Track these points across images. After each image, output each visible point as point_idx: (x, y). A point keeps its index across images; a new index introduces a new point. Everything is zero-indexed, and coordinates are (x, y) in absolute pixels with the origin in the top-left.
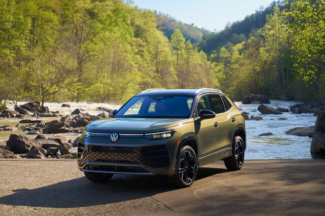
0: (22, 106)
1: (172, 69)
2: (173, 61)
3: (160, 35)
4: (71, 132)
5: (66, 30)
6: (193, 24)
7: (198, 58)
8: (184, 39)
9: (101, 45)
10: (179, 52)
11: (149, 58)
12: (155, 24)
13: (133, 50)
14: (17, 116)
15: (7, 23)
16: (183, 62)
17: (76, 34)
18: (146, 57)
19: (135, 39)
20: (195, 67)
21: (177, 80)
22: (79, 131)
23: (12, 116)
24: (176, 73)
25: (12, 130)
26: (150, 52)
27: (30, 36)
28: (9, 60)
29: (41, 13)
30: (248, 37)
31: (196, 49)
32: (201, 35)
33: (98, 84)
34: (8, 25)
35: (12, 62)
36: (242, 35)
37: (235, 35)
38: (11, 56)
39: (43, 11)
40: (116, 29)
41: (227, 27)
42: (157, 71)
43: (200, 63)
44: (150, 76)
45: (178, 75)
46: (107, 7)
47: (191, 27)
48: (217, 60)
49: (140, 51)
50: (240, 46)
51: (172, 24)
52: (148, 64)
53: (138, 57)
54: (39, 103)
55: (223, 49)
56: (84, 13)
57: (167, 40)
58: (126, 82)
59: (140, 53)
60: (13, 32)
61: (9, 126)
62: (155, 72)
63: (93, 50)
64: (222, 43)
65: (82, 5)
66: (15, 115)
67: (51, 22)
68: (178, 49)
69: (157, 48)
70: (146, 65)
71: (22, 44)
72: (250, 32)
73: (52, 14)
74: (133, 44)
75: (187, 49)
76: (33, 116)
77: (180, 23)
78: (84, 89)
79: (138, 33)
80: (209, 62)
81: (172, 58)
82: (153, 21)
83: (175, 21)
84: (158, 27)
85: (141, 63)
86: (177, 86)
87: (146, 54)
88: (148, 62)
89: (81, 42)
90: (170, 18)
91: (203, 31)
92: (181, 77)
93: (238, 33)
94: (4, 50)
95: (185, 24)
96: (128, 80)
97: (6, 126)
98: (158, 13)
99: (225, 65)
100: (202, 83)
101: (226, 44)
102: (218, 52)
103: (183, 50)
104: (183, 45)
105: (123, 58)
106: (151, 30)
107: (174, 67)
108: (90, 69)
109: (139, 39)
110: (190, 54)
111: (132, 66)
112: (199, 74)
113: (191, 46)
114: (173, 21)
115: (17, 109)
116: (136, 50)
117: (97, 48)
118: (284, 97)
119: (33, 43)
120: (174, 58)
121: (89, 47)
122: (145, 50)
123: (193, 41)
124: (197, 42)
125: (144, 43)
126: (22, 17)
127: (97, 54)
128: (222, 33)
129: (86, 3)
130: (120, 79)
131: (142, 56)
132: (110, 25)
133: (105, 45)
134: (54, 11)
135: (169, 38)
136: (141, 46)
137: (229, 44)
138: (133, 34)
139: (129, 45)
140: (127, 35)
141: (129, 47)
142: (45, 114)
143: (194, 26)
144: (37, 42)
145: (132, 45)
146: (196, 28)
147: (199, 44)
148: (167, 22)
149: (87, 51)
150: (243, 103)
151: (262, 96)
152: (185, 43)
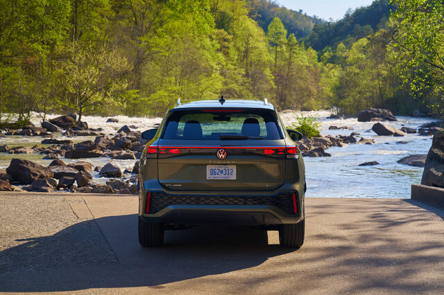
0: (51, 121)
1: (268, 72)
2: (269, 61)
3: (251, 25)
4: (104, 156)
5: (122, 18)
6: (301, 11)
7: (305, 57)
8: (285, 32)
9: (167, 38)
10: (279, 49)
11: (236, 57)
12: (246, 11)
13: (213, 46)
14: (43, 135)
15: (38, 8)
16: (283, 63)
17: (136, 23)
18: (232, 56)
19: (216, 31)
20: (300, 69)
21: (275, 87)
22: (116, 155)
23: (35, 135)
24: (273, 77)
25: (25, 152)
26: (238, 49)
27: (69, 26)
28: (41, 59)
30: (376, 29)
31: (303, 44)
32: (312, 25)
33: (162, 93)
34: (40, 11)
35: (45, 61)
36: (368, 27)
37: (358, 26)
38: (43, 51)
40: (189, 17)
41: (347, 15)
42: (247, 75)
43: (307, 64)
44: (237, 82)
45: (276, 82)
47: (298, 14)
48: (333, 60)
49: (224, 47)
50: (364, 41)
51: (272, 10)
52: (235, 65)
53: (220, 55)
54: (75, 117)
55: (341, 45)
57: (262, 32)
58: (200, 90)
59: (224, 50)
60: (48, 20)
61: (22, 147)
62: (244, 76)
63: (157, 45)
64: (339, 38)
66: (39, 133)
67: (100, 7)
68: (277, 45)
69: (247, 43)
70: (232, 67)
71: (59, 37)
72: (379, 22)
74: (214, 37)
75: (290, 46)
76: (64, 134)
77: (284, 9)
78: (142, 99)
79: (223, 22)
80: (320, 64)
81: (268, 57)
82: (243, 7)
83: (278, 6)
84: (250, 15)
85: (224, 63)
86: (274, 95)
87: (233, 54)
88: (235, 62)
89: (141, 34)
90: (270, 2)
91: (315, 20)
92: (281, 83)
93: (363, 24)
94: (34, 44)
95: (291, 11)
96: (203, 86)
97: (18, 148)
99: (342, 67)
100: (310, 91)
101: (345, 38)
102: (334, 49)
103: (284, 47)
104: (283, 39)
105: (197, 56)
106: (241, 18)
107: (271, 70)
108: (151, 70)
109: (222, 31)
110: (294, 53)
111: (212, 67)
112: (305, 80)
113: (294, 40)
114: (274, 6)
115: (44, 124)
116: (218, 46)
117: (161, 42)
118: (418, 112)
119: (75, 34)
120: (271, 57)
121: (151, 41)
122: (231, 45)
123: (300, 35)
124: (307, 35)
125: (230, 37)
127: (163, 51)
128: (340, 24)
130: (193, 86)
131: (226, 54)
132: (181, 11)
133: (173, 38)
135: (266, 30)
136: (225, 40)
137: (350, 38)
138: (214, 24)
139: (209, 39)
140: (206, 25)
141: (207, 41)
142: (80, 131)
143: (303, 13)
144: (81, 34)
145: (212, 39)
146: (305, 15)
147: (308, 38)
148: (266, 7)
149: (149, 47)
150: (359, 120)
151: (386, 111)
152: (287, 37)
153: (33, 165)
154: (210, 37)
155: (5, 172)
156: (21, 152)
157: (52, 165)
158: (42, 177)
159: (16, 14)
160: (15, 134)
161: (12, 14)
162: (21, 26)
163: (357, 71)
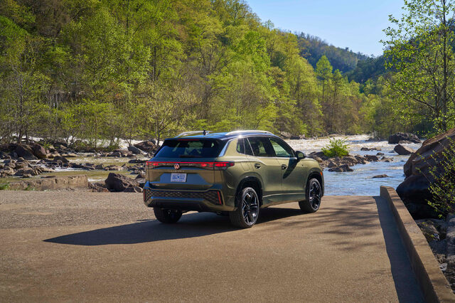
0: (135, 145)
1: (316, 102)
2: (317, 93)
3: (302, 63)
5: (193, 59)
6: (347, 48)
7: (349, 90)
8: (331, 68)
9: (230, 76)
10: (326, 82)
11: (289, 90)
12: (298, 51)
13: (269, 81)
14: (129, 156)
15: (124, 54)
16: (329, 94)
17: (204, 63)
18: (285, 90)
19: (272, 68)
20: (344, 100)
21: (322, 115)
23: (124, 156)
24: (321, 107)
25: (117, 169)
26: (291, 84)
27: (150, 68)
28: (127, 97)
29: (163, 41)
31: (346, 78)
32: (357, 60)
33: (225, 121)
34: (126, 57)
35: (130, 97)
38: (128, 89)
39: (165, 39)
40: (249, 58)
42: (298, 105)
43: (351, 95)
44: (289, 111)
45: (324, 111)
46: (242, 32)
47: (345, 52)
48: (375, 91)
49: (278, 82)
51: (322, 48)
52: (288, 97)
53: (275, 89)
54: (154, 142)
55: (381, 78)
56: (215, 39)
57: (311, 68)
59: (279, 84)
60: (132, 63)
62: (295, 106)
63: (221, 82)
64: (379, 72)
65: (212, 29)
66: (126, 155)
67: (175, 51)
68: (324, 79)
69: (299, 78)
70: (286, 99)
71: (141, 77)
73: (176, 42)
74: (270, 73)
75: (335, 80)
76: (145, 156)
77: (332, 47)
79: (277, 61)
80: (361, 95)
81: (316, 89)
82: (295, 47)
83: (327, 45)
84: (301, 54)
85: (279, 96)
86: (322, 122)
87: (287, 87)
88: (288, 94)
89: (208, 72)
90: (320, 41)
91: (359, 56)
92: (328, 111)
94: (122, 83)
95: (339, 48)
96: (261, 115)
97: (112, 166)
98: (306, 36)
100: (353, 119)
102: (375, 81)
103: (330, 80)
104: (330, 74)
105: (255, 90)
106: (294, 56)
107: (319, 101)
108: (217, 103)
109: (277, 68)
110: (339, 85)
111: (268, 99)
112: (349, 108)
113: (339, 74)
114: (324, 45)
115: (130, 148)
116: (273, 81)
117: (225, 80)
119: (154, 75)
120: (320, 90)
121: (217, 78)
122: (284, 80)
123: (345, 69)
124: (351, 69)
125: (284, 73)
126: (142, 47)
127: (225, 86)
128: (380, 60)
129: (217, 27)
130: (251, 115)
131: (280, 88)
132: (242, 53)
133: (234, 76)
134: (178, 39)
135: (315, 67)
136: (280, 76)
138: (270, 63)
139: (265, 76)
140: (263, 64)
141: (264, 77)
143: (349, 50)
144: (159, 74)
146: (351, 52)
147: (353, 72)
148: (316, 46)
149: (215, 84)
150: (390, 143)
151: (412, 135)
152: (333, 72)
153: (124, 177)
154: (267, 74)
155: (104, 183)
156: (114, 169)
157: (137, 178)
158: (131, 186)
159: (106, 59)
160: (108, 156)
161: (104, 59)
162: (112, 69)
163: (391, 100)
